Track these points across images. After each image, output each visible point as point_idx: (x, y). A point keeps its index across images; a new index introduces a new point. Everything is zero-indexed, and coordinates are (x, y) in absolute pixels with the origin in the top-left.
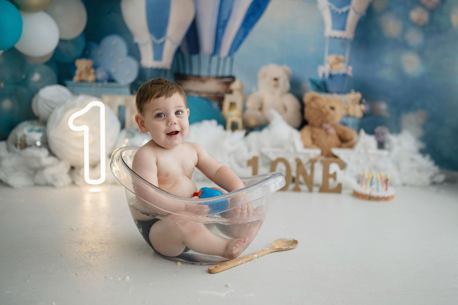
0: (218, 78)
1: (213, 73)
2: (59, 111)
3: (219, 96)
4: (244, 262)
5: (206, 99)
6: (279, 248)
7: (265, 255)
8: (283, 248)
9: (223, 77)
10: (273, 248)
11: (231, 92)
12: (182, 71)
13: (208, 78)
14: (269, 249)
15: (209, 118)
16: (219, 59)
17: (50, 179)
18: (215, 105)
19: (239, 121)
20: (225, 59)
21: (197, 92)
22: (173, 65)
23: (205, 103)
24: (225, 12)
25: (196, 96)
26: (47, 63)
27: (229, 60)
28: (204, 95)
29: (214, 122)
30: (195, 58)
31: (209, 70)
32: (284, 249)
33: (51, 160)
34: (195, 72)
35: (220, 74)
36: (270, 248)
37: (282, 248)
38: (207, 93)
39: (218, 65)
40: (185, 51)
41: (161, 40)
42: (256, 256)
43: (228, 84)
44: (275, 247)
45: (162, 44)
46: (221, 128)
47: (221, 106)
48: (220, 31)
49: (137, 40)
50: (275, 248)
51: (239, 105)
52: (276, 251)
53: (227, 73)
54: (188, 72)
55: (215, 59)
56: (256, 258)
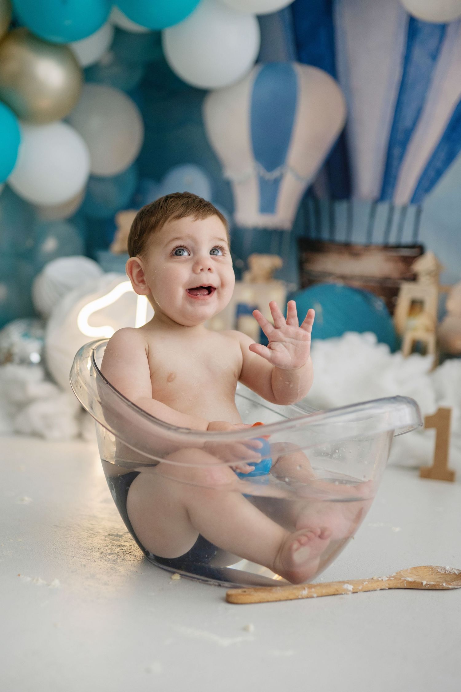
0: (386, 247)
1: (378, 238)
2: (68, 300)
3: (389, 285)
4: (315, 595)
5: (359, 291)
6: (414, 582)
7: (375, 590)
8: (425, 583)
9: (398, 247)
10: (400, 579)
11: (414, 278)
12: (313, 235)
13: (368, 247)
14: (390, 580)
15: (361, 329)
16: (392, 210)
17: (38, 424)
18: (379, 304)
19: (430, 340)
20: (404, 209)
21: (343, 277)
22: (296, 222)
23: (358, 298)
24: (408, 113)
25: (340, 284)
26: (72, 220)
27: (412, 211)
28: (357, 284)
29: (370, 338)
30: (341, 208)
31: (369, 233)
32: (427, 584)
33: (47, 388)
34: (340, 236)
35: (392, 240)
36: (392, 578)
37: (422, 583)
38: (362, 278)
39: (389, 222)
40: (322, 194)
41: (276, 174)
42: (350, 587)
43: (409, 261)
44: (403, 578)
45: (277, 182)
46: (384, 349)
47: (391, 308)
48: (396, 151)
49: (230, 173)
50: (405, 580)
51: (431, 306)
52: (405, 586)
53: (407, 238)
54: (325, 235)
55: (383, 209)
56: (350, 593)
